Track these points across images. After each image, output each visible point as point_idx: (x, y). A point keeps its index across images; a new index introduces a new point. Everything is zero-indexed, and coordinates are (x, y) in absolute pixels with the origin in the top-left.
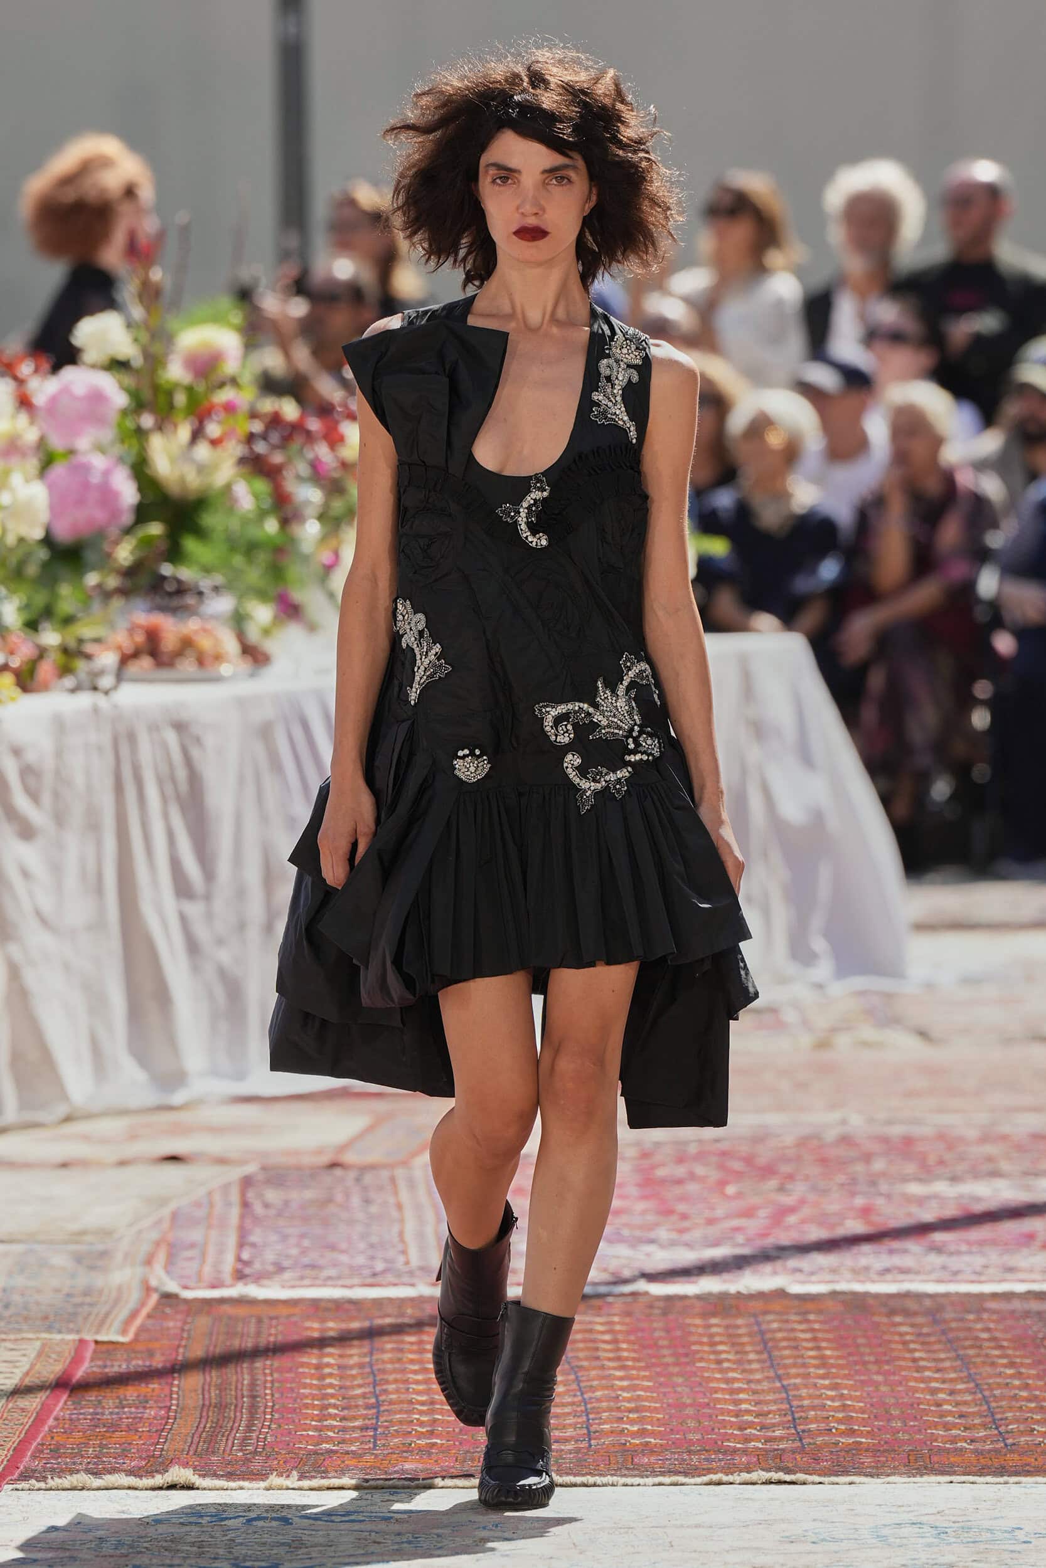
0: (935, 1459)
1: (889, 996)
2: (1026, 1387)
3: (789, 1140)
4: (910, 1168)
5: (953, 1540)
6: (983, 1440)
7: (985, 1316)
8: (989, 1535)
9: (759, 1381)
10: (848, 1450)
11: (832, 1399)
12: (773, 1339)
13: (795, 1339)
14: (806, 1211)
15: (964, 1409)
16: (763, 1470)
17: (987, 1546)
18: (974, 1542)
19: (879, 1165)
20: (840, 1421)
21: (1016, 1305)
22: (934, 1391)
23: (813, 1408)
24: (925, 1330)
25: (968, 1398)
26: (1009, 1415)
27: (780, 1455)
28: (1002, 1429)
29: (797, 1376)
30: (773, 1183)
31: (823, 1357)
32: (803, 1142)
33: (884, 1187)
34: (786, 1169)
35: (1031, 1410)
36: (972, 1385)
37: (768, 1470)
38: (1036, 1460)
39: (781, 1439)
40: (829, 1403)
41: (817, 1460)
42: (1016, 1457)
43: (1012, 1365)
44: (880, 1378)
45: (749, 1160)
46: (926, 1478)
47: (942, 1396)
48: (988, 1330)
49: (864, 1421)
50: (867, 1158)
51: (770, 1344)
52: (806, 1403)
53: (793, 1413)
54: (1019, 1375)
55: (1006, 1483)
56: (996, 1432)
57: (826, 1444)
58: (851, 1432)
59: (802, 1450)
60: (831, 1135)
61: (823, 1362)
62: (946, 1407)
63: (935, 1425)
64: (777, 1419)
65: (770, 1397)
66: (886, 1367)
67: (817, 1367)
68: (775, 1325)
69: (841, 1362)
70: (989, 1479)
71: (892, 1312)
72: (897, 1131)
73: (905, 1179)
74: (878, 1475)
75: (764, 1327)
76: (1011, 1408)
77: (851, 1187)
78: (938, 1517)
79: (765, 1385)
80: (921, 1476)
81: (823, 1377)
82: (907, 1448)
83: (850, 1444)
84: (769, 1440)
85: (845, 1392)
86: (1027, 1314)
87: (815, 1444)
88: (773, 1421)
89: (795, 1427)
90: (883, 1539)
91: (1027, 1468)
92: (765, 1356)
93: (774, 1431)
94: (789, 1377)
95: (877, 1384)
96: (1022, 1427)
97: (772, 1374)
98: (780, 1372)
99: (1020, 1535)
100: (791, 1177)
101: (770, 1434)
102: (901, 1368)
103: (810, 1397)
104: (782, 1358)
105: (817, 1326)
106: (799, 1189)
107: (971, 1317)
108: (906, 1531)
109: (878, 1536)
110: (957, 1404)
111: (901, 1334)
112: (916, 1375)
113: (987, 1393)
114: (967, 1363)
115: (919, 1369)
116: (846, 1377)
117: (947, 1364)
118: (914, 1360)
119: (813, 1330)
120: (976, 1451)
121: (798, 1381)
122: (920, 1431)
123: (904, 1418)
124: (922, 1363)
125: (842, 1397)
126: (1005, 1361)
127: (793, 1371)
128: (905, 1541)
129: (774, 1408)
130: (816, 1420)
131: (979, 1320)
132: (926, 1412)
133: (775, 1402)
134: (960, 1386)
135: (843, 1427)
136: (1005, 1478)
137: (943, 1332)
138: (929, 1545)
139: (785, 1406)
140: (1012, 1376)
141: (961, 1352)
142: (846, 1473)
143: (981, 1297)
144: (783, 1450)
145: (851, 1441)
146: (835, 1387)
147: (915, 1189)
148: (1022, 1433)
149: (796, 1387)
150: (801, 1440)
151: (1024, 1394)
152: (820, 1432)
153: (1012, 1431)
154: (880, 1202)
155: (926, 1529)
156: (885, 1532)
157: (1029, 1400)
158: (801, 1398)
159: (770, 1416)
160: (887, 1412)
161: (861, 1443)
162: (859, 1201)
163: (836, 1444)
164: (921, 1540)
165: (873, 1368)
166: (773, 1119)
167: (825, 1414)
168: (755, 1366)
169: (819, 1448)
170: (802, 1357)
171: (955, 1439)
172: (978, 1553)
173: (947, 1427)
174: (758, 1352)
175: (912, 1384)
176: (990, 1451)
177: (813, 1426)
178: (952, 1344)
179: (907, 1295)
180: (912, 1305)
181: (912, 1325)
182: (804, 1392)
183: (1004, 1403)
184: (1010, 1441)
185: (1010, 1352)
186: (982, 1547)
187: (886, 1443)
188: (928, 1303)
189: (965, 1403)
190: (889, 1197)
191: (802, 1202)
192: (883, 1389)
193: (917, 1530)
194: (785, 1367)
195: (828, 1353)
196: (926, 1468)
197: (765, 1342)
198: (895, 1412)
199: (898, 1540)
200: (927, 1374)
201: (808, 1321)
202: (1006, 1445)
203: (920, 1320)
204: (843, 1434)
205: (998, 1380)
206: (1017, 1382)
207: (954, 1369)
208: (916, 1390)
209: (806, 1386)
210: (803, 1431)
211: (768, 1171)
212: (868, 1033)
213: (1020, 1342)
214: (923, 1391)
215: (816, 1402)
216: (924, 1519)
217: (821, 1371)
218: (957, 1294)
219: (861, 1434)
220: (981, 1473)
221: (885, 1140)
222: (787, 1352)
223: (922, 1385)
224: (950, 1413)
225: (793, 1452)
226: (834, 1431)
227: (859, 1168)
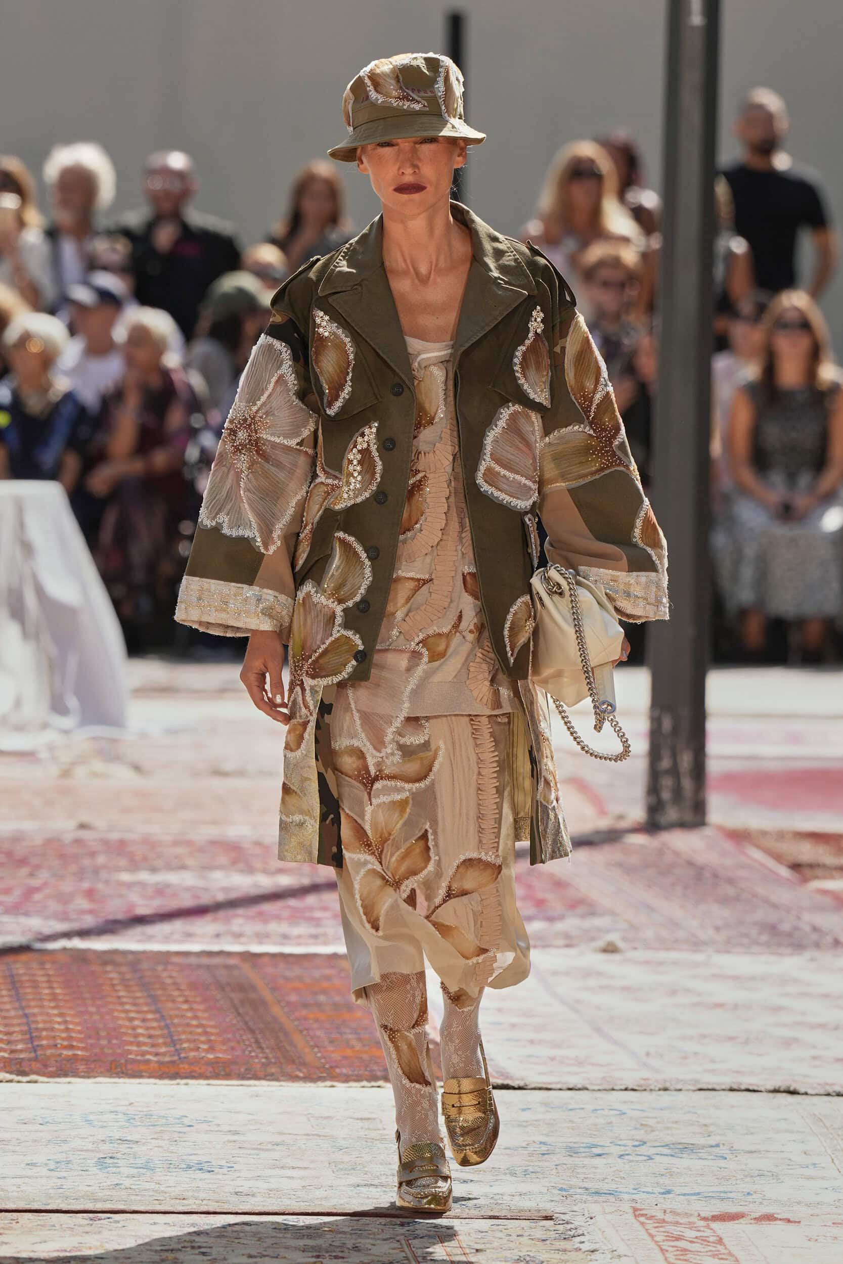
0: (129, 1067)
1: (114, 741)
2: (195, 1017)
3: (38, 841)
4: (123, 862)
5: (139, 1124)
6: (164, 1054)
7: (170, 967)
8: (164, 1121)
9: (8, 1010)
10: (69, 1059)
11: (59, 1023)
12: (21, 981)
13: (34, 981)
14: (48, 891)
15: (152, 1032)
16: (7, 1072)
17: (162, 1128)
18: (152, 1126)
19: (101, 860)
20: (63, 1039)
21: (193, 960)
22: (131, 1020)
23: (45, 1029)
24: (128, 976)
25: (155, 1024)
26: (183, 1037)
27: (20, 1062)
28: (178, 1047)
29: (35, 1007)
30: (24, 871)
31: (54, 994)
32: (49, 842)
33: (104, 875)
34: (35, 861)
35: (199, 1034)
36: (157, 1016)
37: (11, 1073)
38: (200, 1069)
39: (21, 1051)
40: (56, 1026)
41: (46, 1066)
42: (186, 1066)
43: (186, 1002)
44: (92, 1009)
45: (9, 854)
46: (122, 1080)
47: (136, 1023)
48: (171, 977)
49: (80, 1040)
50: (93, 854)
51: (18, 985)
52: (41, 1026)
53: (31, 1033)
54: (191, 1009)
55: (178, 1084)
56: (172, 1049)
57: (53, 1055)
58: (71, 1047)
59: (36, 1059)
60: (68, 838)
61: (54, 997)
62: (140, 1031)
63: (131, 1043)
64: (20, 1037)
65: (15, 1021)
66: (99, 1002)
67: (50, 1000)
68: (21, 971)
69: (67, 998)
70: (166, 1081)
71: (105, 963)
72: (115, 836)
73: (118, 869)
74: (89, 1077)
75: (15, 972)
76: (184, 1032)
77: (80, 874)
78: (129, 1108)
79: (12, 1013)
80: (120, 1077)
81: (53, 1008)
82: (110, 1059)
83: (69, 1056)
84: (12, 1051)
85: (68, 1019)
86: (199, 966)
87: (45, 1055)
88: (16, 1039)
89: (32, 1043)
90: (90, 1122)
91: (194, 1074)
92: (13, 993)
93: (16, 1045)
94: (29, 1007)
95: (91, 1014)
96: (192, 1045)
97: (17, 1005)
98: (24, 1004)
99: (186, 1121)
100: (38, 867)
101: (13, 1047)
102: (110, 1003)
103: (44, 1022)
104: (25, 993)
105: (51, 972)
106: (44, 875)
107: (160, 968)
108: (105, 1117)
109: (86, 1121)
110: (147, 1028)
111: (111, 979)
112: (120, 1008)
113: (168, 1022)
114: (155, 999)
115: (123, 1004)
116: (71, 1008)
117: (141, 1001)
118: (119, 997)
119: (48, 975)
120: (158, 1062)
121: (36, 1010)
122: (119, 1047)
123: (109, 1038)
124: (125, 1000)
125: (66, 1022)
126: (181, 999)
127: (32, 1003)
128: (105, 1124)
129: (17, 1029)
130: (47, 1038)
131: (165, 970)
132: (125, 1034)
133: (19, 1025)
134: (150, 1016)
135: (65, 1043)
136: (178, 1081)
137: (141, 978)
138: (122, 1127)
139: (25, 1028)
140: (187, 1010)
141: (153, 993)
142: (66, 1075)
143: (168, 954)
144: (23, 1059)
145: (70, 1053)
146: (61, 1015)
147: (125, 877)
148: (191, 1050)
149: (34, 1015)
150: (35, 1051)
151: (194, 1022)
152: (49, 1047)
153: (184, 1049)
154: (100, 886)
155: (120, 1116)
156: (91, 1117)
157: (197, 1026)
158: (37, 1022)
159: (15, 1035)
160: (98, 1033)
161: (77, 1055)
162: (86, 885)
163: (60, 1055)
164: (116, 1124)
165: (89, 1002)
166: (28, 826)
167: (53, 1034)
168: (6, 999)
169: (49, 1058)
170: (39, 993)
171: (143, 1054)
172: (157, 1133)
173: (139, 1044)
174: (9, 990)
175: (116, 1014)
176: (168, 1062)
177: (44, 1042)
178: (144, 986)
179: (115, 952)
180: (119, 959)
181: (119, 973)
182: (39, 1018)
183: (180, 1029)
184: (183, 1055)
185: (187, 993)
186: (159, 1129)
187: (96, 1055)
188: (130, 957)
189: (153, 1028)
190: (107, 882)
191: (45, 884)
192: (96, 1017)
193: (115, 1116)
194: (28, 1000)
195: (58, 991)
196: (123, 1073)
197: (13, 983)
198: (103, 1033)
199: (100, 1123)
200: (128, 1007)
201: (44, 969)
202: (180, 1058)
203: (124, 969)
204: (65, 1047)
205: (177, 1012)
206: (189, 1014)
207: (147, 1004)
208: (118, 1018)
209: (41, 1014)
210: (38, 1046)
211: (22, 862)
212: (98, 766)
213: (193, 986)
214: (123, 1019)
215: (48, 1025)
216: (120, 1109)
217: (52, 1004)
218: (152, 952)
219: (78, 1048)
220: (161, 1077)
221: (106, 843)
222: (29, 990)
223: (123, 1015)
224: (143, 1035)
225: (30, 1060)
226: (59, 1046)
227: (86, 862)
